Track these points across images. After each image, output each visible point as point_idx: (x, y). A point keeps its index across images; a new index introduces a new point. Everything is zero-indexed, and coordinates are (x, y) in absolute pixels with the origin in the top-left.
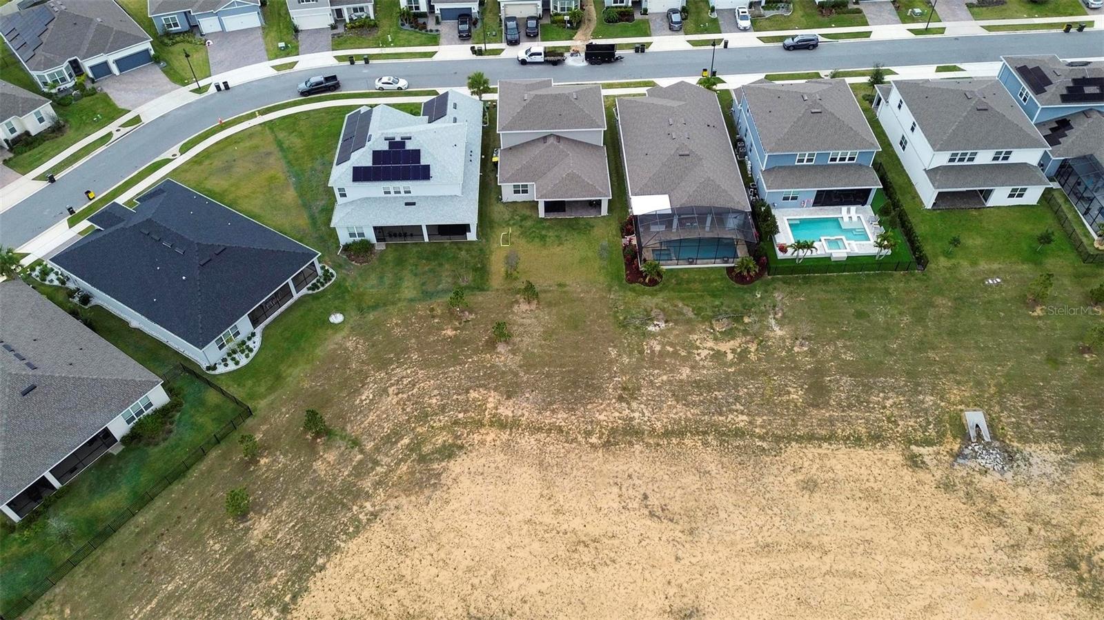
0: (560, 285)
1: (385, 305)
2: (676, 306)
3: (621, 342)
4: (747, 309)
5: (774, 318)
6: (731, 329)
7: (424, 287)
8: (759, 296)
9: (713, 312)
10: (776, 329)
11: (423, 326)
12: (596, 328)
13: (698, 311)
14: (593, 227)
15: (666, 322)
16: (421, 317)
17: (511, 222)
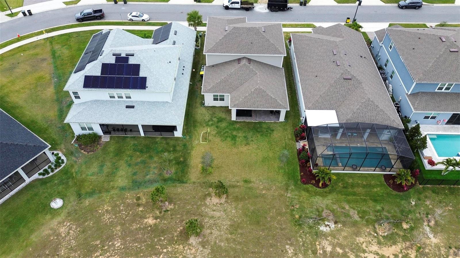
0: (246, 181)
1: (100, 192)
2: (344, 208)
3: (297, 240)
4: (405, 214)
5: (429, 226)
6: (392, 234)
7: (135, 177)
8: (413, 203)
9: (376, 216)
10: (431, 236)
11: (129, 213)
12: (276, 225)
13: (363, 214)
14: (273, 130)
15: (336, 223)
16: (129, 205)
17: (210, 123)
